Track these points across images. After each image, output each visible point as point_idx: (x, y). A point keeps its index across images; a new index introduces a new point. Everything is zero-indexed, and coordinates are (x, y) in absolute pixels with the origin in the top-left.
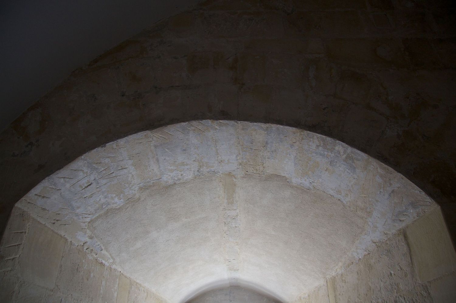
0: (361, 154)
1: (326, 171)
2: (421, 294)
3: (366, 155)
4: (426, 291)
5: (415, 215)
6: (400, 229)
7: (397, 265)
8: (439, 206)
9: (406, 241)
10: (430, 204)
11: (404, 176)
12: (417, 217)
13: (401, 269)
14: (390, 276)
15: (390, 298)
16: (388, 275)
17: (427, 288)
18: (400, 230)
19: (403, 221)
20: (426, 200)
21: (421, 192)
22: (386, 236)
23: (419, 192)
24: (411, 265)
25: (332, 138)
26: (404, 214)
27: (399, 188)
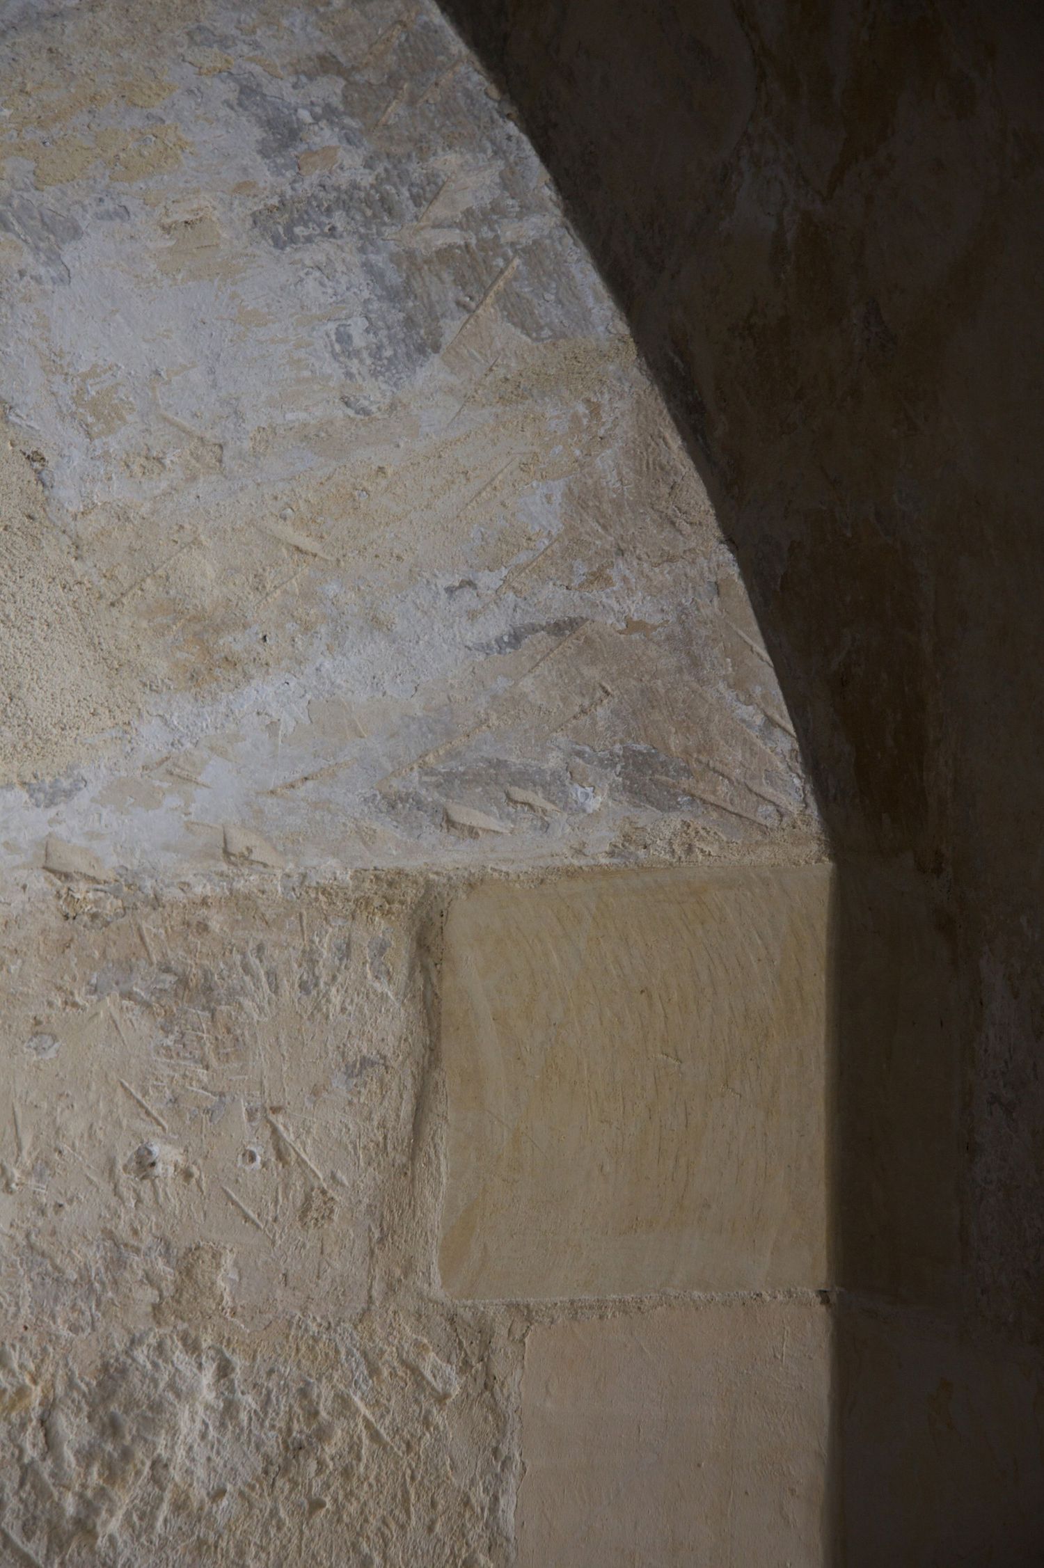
0: (590, 302)
1: (167, 229)
2: (415, 1371)
3: (622, 328)
4: (466, 1362)
5: (601, 840)
6: (400, 872)
7: (251, 1114)
8: (828, 864)
9: (420, 982)
10: (772, 822)
11: (741, 583)
12: (611, 854)
13: (280, 1156)
14: (123, 1177)
15: (54, 1339)
16: (112, 1163)
17: (486, 1345)
18: (393, 880)
19: (473, 832)
20: (768, 791)
21: (778, 733)
22: (224, 867)
23: (759, 720)
24: (401, 1159)
25: (496, 81)
26: (519, 794)
27: (633, 626)
